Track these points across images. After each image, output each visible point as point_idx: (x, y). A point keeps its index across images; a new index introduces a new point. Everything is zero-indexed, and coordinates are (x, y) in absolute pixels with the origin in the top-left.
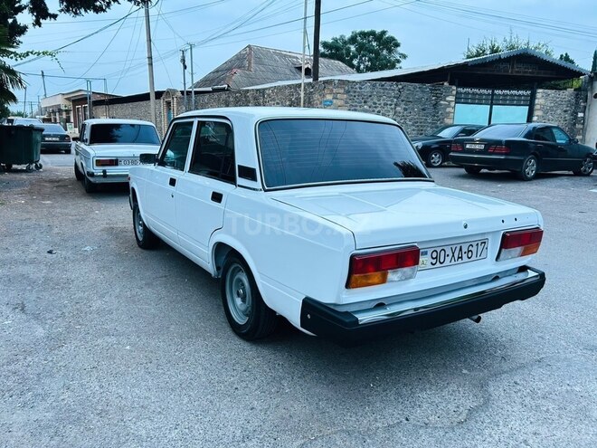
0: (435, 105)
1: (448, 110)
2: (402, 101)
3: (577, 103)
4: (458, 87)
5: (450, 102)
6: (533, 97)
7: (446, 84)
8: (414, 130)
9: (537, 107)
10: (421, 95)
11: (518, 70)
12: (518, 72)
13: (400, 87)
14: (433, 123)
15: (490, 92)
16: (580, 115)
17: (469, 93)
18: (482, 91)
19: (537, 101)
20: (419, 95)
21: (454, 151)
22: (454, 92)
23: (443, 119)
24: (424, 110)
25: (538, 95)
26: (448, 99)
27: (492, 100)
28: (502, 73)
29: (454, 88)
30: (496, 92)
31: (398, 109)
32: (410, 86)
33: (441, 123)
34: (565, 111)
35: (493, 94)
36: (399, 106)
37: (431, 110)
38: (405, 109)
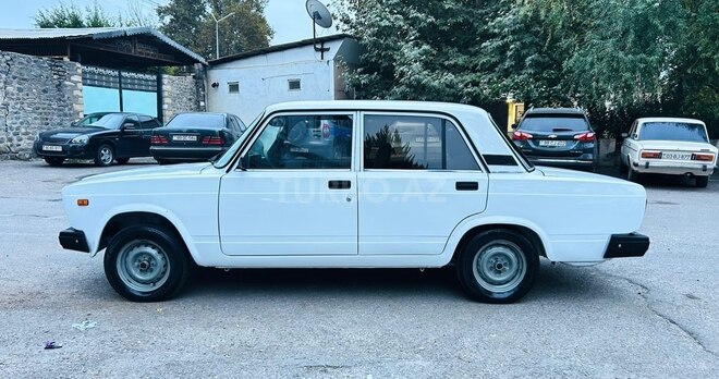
0: (59, 86)
1: (76, 93)
2: (14, 78)
3: (198, 92)
4: (82, 64)
5: (76, 83)
6: (159, 82)
7: (66, 59)
8: (36, 118)
9: (166, 94)
10: (39, 72)
11: (140, 51)
12: (140, 53)
13: (8, 58)
14: (60, 110)
15: (117, 73)
16: (202, 104)
17: (94, 74)
18: (109, 72)
19: (164, 88)
20: (37, 71)
21: (155, 145)
22: (80, 71)
23: (71, 105)
24: (45, 91)
25: (165, 81)
26: (72, 78)
27: (120, 82)
28: (126, 53)
29: (78, 65)
30: (123, 74)
31: (9, 88)
32: (22, 58)
33: (70, 109)
34: (190, 99)
35: (120, 76)
36: (10, 84)
37: (54, 92)
38: (20, 90)
